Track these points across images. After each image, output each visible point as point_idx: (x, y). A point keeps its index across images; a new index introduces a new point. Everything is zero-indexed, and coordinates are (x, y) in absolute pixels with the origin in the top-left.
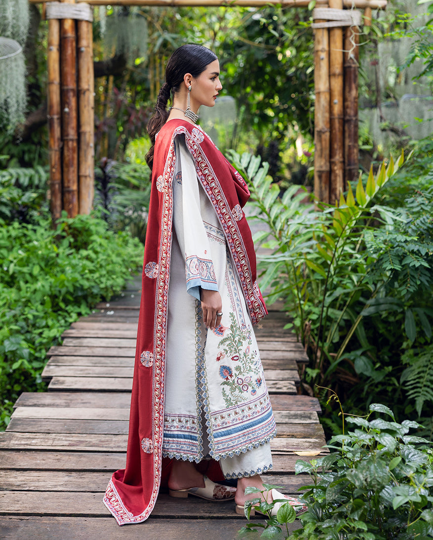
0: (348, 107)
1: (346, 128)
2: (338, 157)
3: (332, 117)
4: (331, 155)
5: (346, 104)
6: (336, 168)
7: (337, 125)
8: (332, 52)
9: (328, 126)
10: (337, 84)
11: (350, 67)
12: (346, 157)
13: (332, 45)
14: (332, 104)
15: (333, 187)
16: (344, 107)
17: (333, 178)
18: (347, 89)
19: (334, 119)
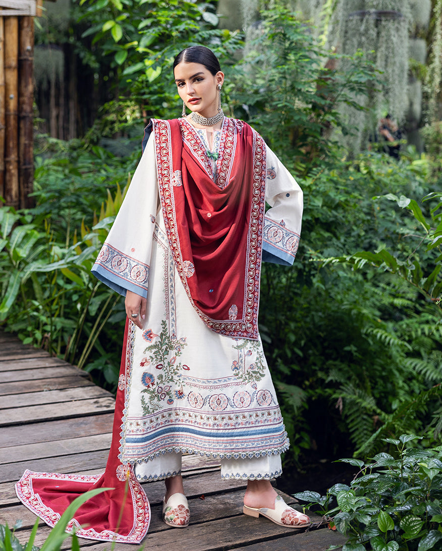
0: (24, 103)
1: (22, 125)
2: (13, 157)
3: (8, 113)
4: (6, 154)
5: (22, 99)
6: (11, 167)
7: (12, 122)
8: (8, 42)
9: (3, 123)
10: (13, 77)
11: (26, 60)
12: (21, 156)
13: (8, 35)
14: (8, 99)
15: (8, 187)
16: (20, 104)
17: (8, 178)
18: (23, 84)
19: (10, 115)
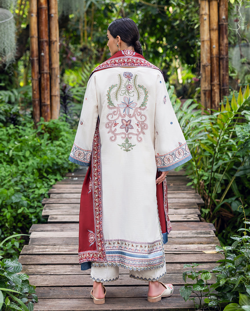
0: (222, 50)
1: (221, 63)
2: (216, 82)
3: (212, 56)
4: (212, 80)
5: (221, 48)
6: (215, 88)
7: (215, 61)
8: (211, 15)
9: (210, 62)
10: (215, 35)
11: (223, 24)
12: (221, 82)
13: (211, 11)
14: (212, 48)
15: (213, 99)
16: (220, 50)
17: (213, 94)
18: (221, 39)
19: (213, 57)
